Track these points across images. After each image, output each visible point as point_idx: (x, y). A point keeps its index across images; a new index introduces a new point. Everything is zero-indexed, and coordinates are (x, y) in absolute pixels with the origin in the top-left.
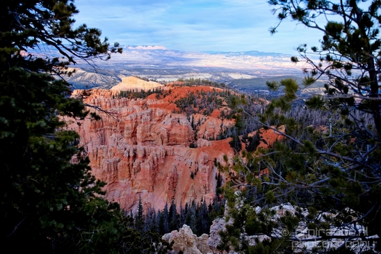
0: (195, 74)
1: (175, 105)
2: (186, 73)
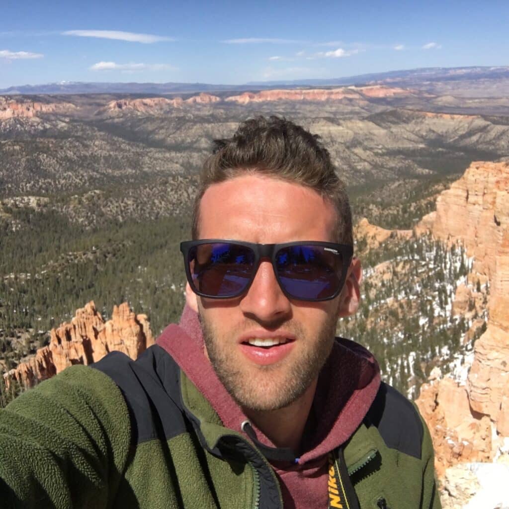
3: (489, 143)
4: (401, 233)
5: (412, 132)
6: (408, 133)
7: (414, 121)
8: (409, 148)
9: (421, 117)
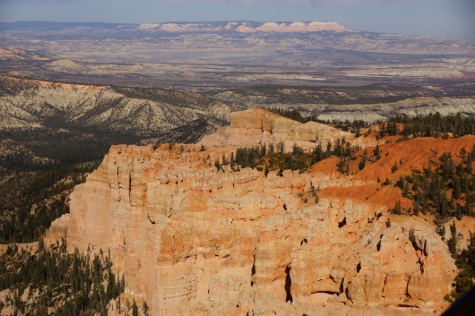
0: (428, 100)
1: (399, 191)
2: (402, 98)
3: (125, 121)
4: (22, 246)
5: (22, 107)
6: (16, 109)
7: (23, 92)
8: (20, 128)
9: (32, 86)
